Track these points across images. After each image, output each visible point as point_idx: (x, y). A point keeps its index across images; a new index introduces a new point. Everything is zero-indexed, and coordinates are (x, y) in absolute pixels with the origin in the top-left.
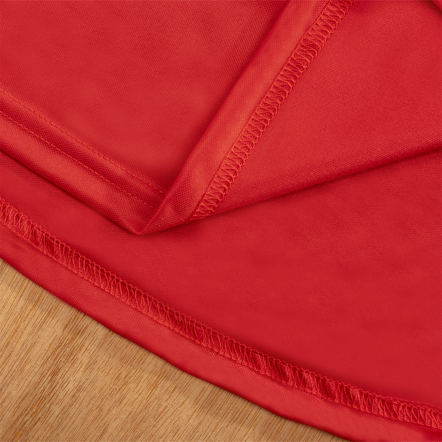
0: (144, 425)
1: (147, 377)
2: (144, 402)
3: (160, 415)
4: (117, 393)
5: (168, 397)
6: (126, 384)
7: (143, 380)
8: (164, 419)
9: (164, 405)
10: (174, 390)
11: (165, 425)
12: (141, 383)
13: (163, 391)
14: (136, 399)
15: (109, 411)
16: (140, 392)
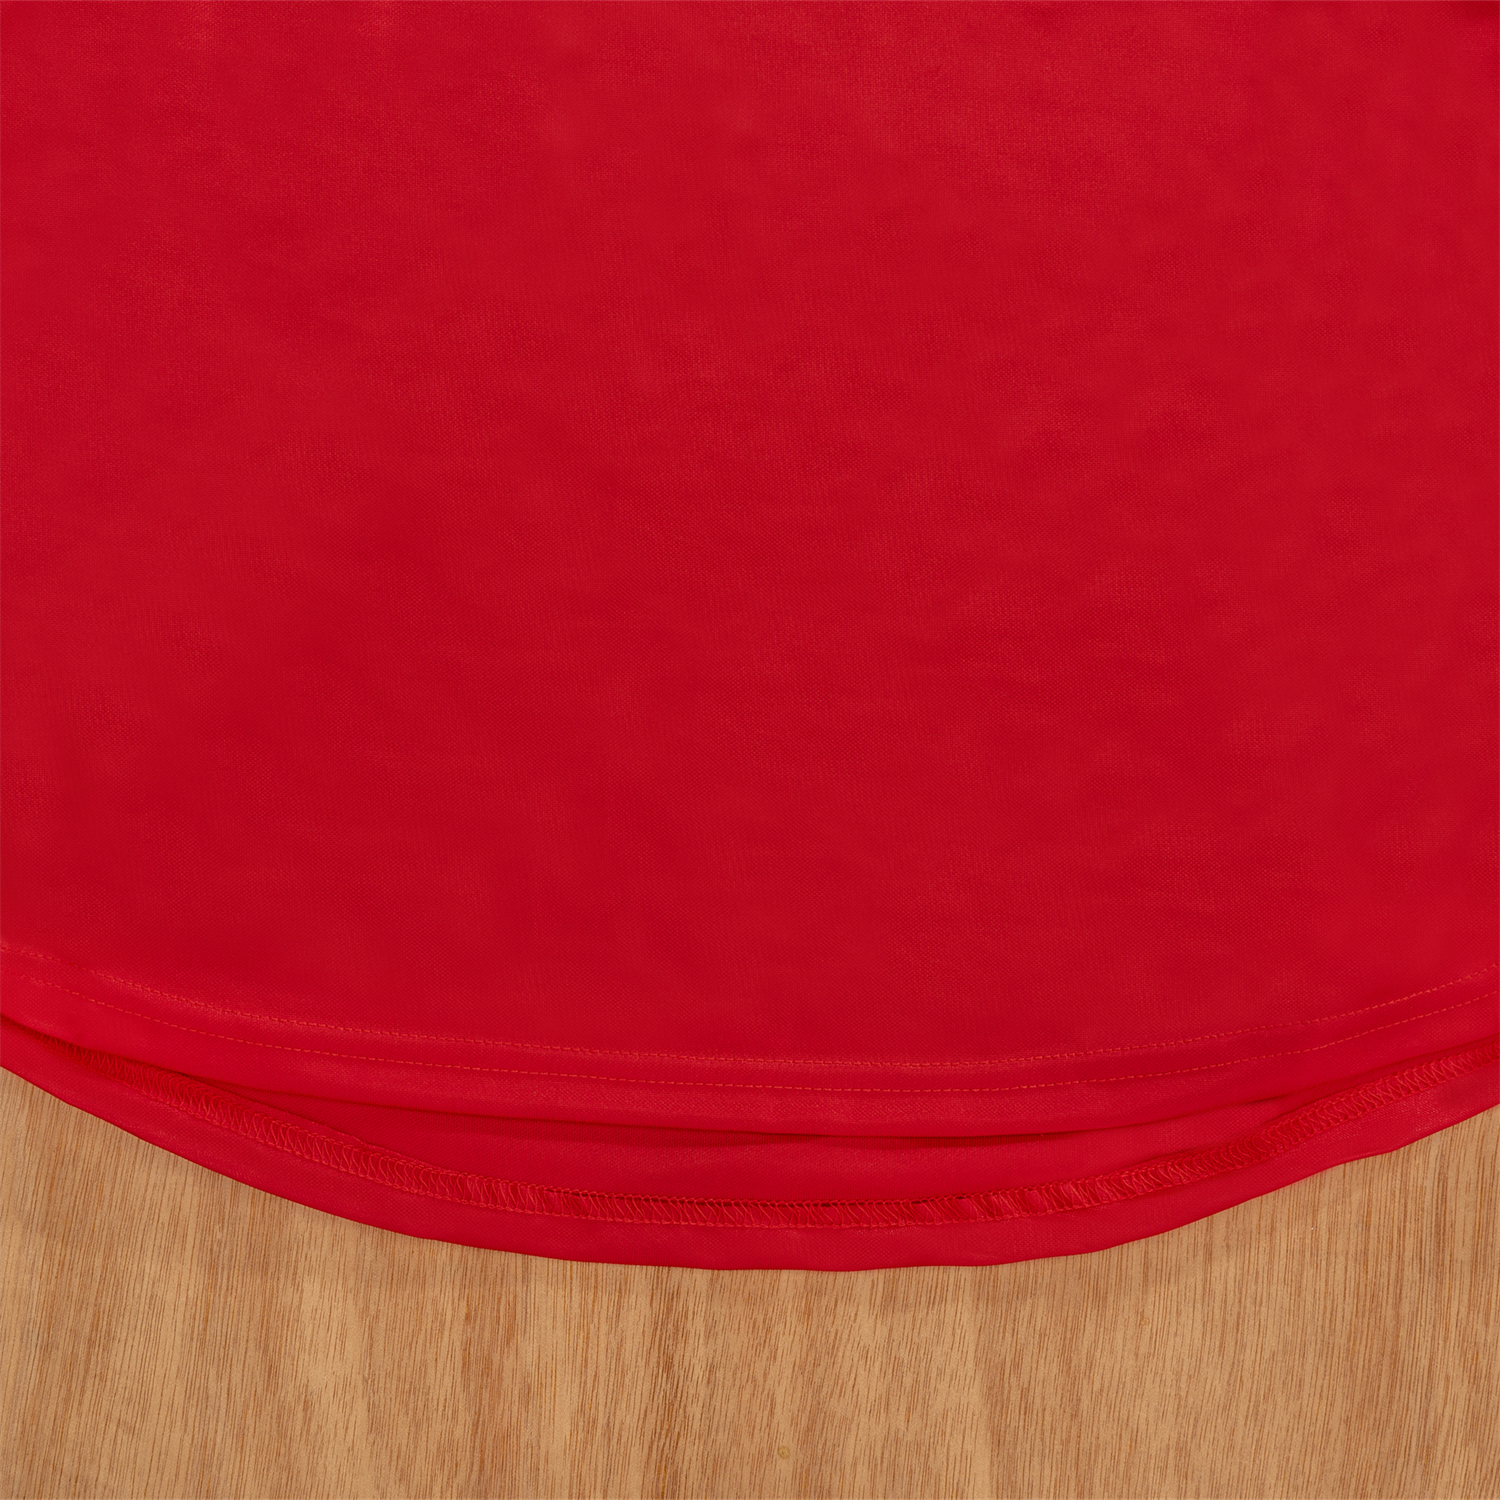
0: (820, 1370)
1: (793, 1307)
2: (805, 1341)
3: (834, 1346)
4: (764, 1347)
5: (832, 1317)
6: (769, 1330)
7: (788, 1314)
8: (841, 1349)
9: (833, 1330)
10: (836, 1305)
11: (847, 1354)
12: (788, 1318)
13: (823, 1314)
14: (793, 1342)
15: (765, 1375)
16: (792, 1331)
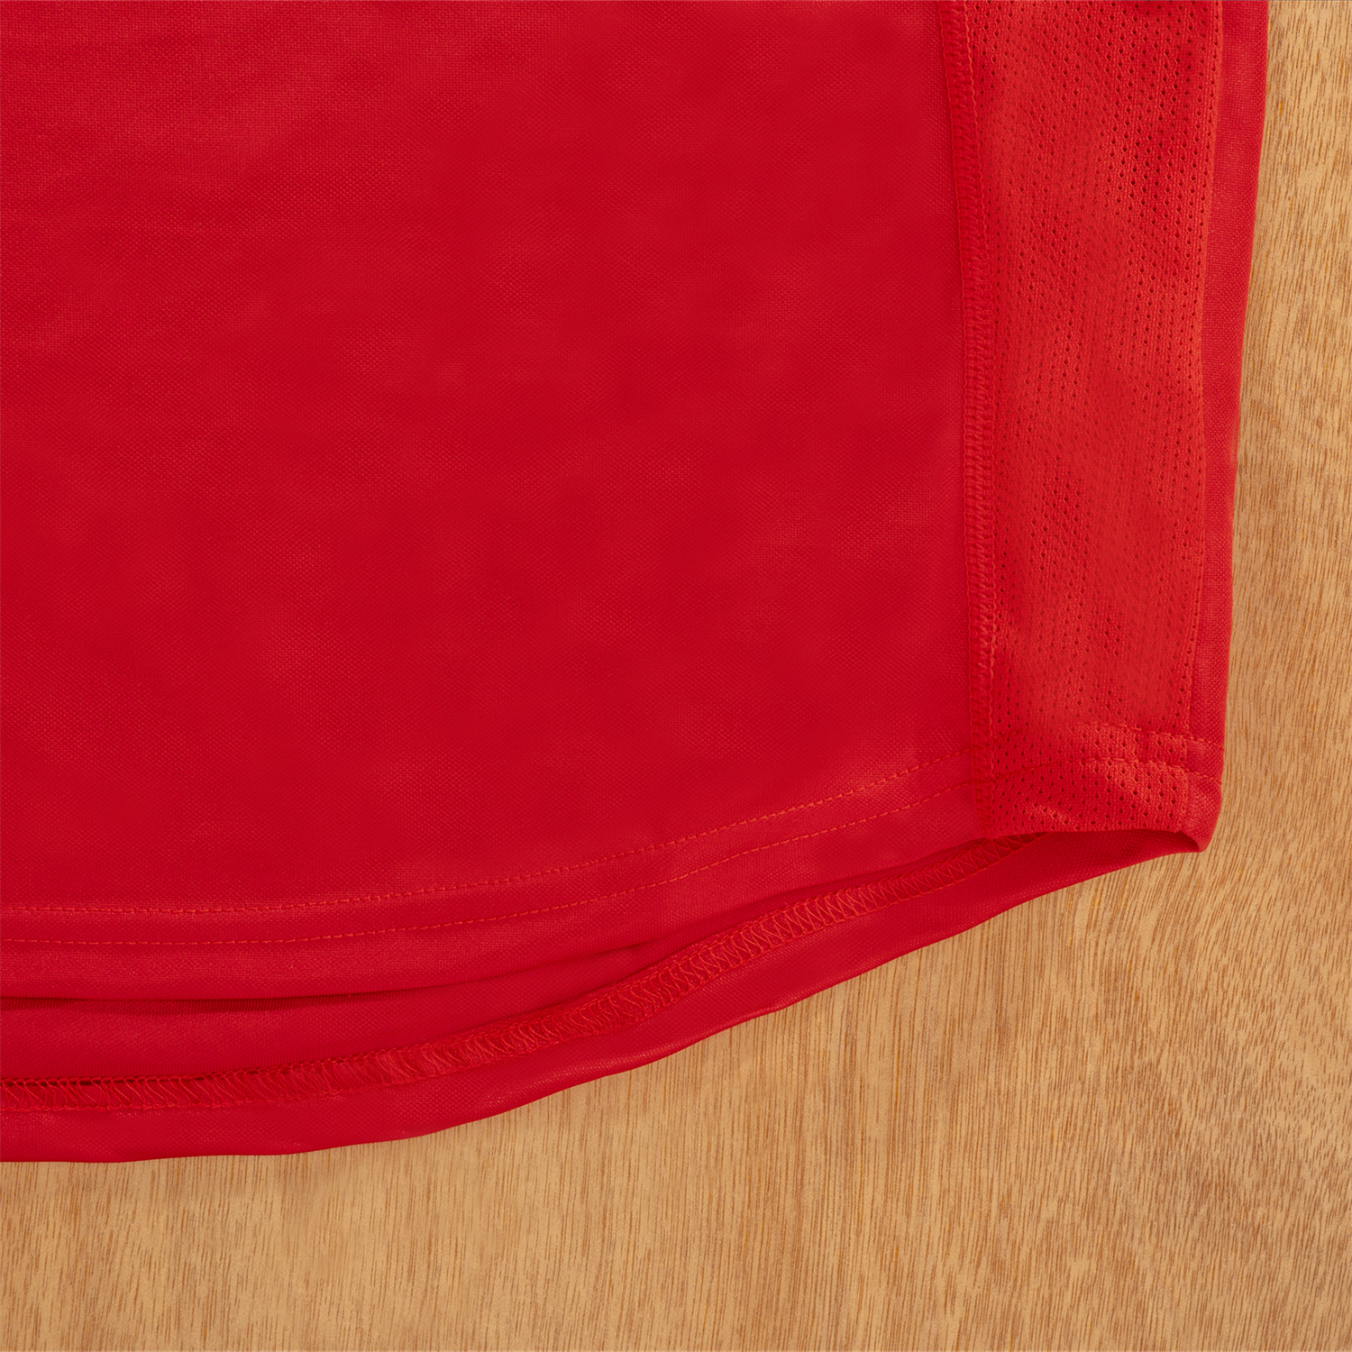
0: (94, 1279)
1: (56, 1205)
2: (73, 1245)
3: (109, 1251)
4: (23, 1253)
5: (105, 1217)
6: (27, 1233)
7: (51, 1213)
8: (119, 1254)
9: (107, 1232)
10: (109, 1202)
11: (126, 1259)
12: (51, 1218)
13: (93, 1213)
14: (58, 1246)
15: (26, 1287)
16: (56, 1233)
